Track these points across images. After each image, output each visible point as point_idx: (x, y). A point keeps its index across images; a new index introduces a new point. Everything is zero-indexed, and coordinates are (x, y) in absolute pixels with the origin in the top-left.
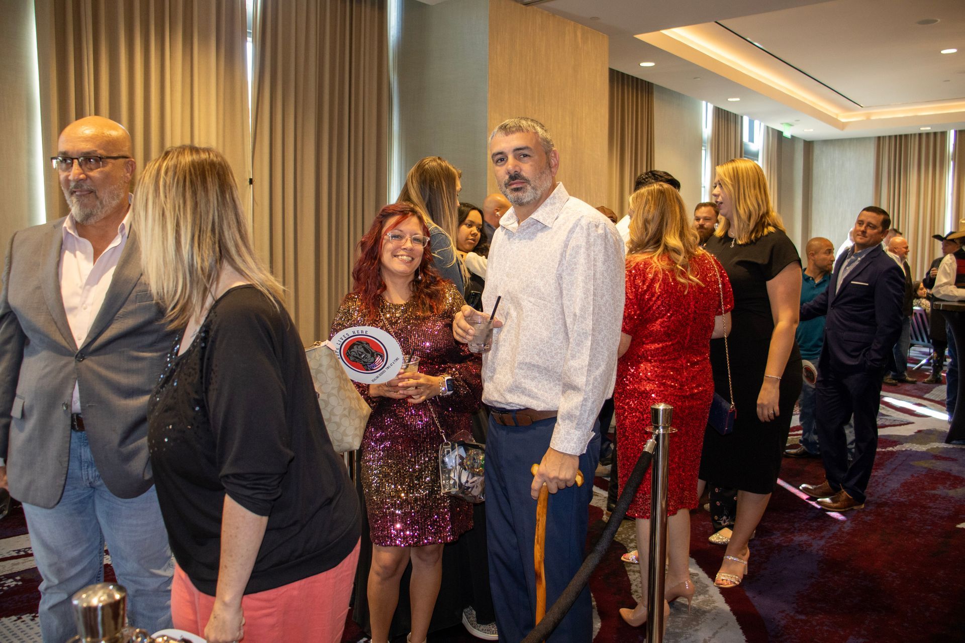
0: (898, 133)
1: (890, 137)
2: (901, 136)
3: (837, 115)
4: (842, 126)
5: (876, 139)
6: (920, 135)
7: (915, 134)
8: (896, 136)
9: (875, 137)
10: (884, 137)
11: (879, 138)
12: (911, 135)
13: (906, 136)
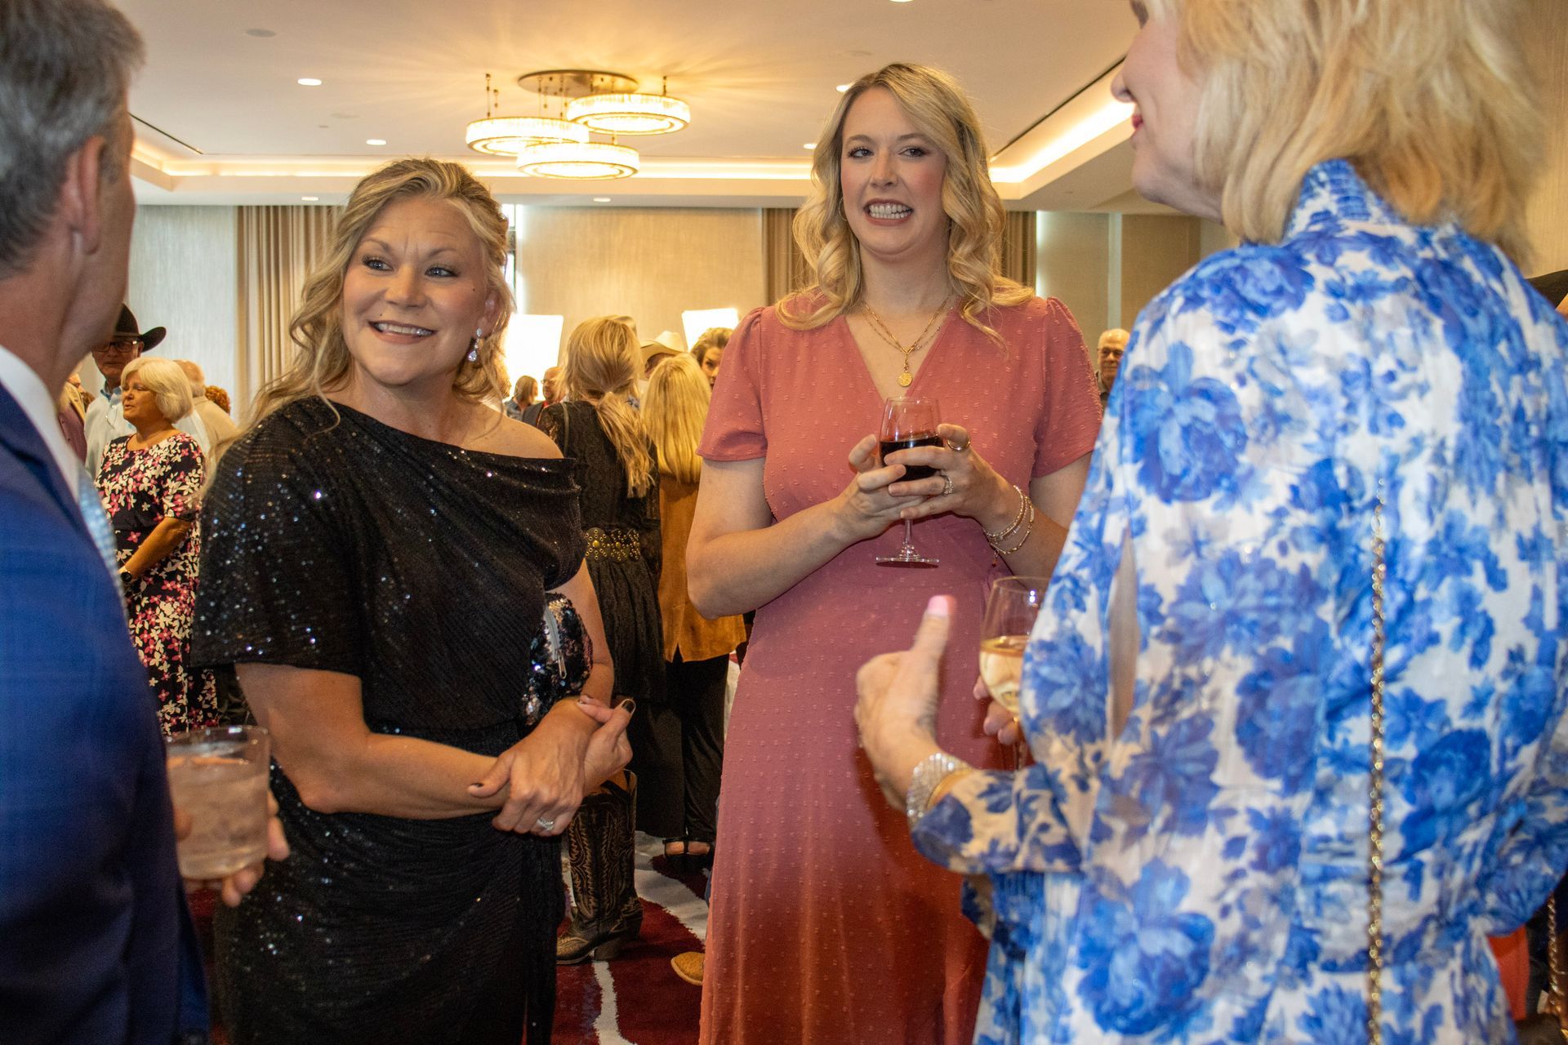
0: (272, 203)
1: (258, 208)
2: (276, 208)
3: (160, 163)
4: (171, 183)
5: (236, 211)
6: (307, 208)
7: (298, 207)
8: (268, 208)
9: (234, 207)
10: (249, 208)
11: (240, 208)
12: (292, 207)
13: (284, 208)
